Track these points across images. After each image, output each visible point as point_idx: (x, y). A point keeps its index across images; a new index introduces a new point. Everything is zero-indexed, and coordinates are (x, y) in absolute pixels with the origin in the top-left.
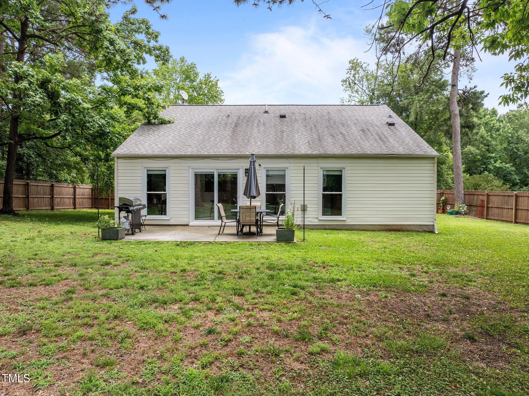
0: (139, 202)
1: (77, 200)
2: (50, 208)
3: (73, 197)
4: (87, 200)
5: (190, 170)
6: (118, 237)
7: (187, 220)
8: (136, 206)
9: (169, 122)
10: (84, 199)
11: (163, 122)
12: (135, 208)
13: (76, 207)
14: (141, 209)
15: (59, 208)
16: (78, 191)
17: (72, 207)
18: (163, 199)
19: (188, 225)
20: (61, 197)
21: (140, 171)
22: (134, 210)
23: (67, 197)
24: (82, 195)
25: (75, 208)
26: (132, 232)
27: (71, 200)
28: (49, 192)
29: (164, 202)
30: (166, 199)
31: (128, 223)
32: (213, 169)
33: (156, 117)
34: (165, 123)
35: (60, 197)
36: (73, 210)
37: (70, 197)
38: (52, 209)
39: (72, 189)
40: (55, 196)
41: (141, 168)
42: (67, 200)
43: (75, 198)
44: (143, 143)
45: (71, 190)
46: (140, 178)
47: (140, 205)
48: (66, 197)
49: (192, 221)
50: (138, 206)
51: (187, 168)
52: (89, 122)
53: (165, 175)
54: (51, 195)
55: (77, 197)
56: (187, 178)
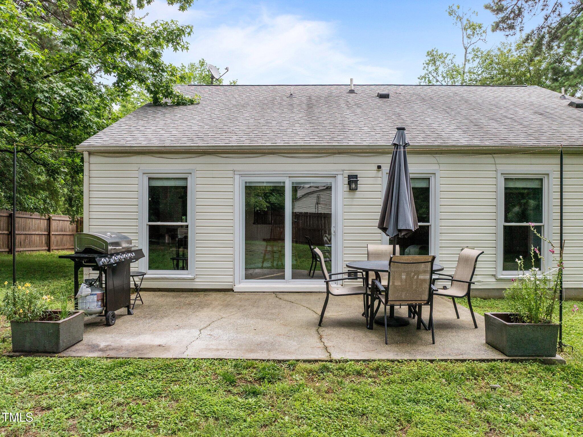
0: (125, 245)
1: (53, 238)
2: (7, 250)
3: (46, 233)
4: (68, 237)
5: (237, 177)
6: (57, 344)
7: (230, 279)
8: (118, 254)
9: (192, 102)
10: (65, 237)
11: (181, 103)
12: (114, 259)
13: (52, 248)
14: (130, 260)
15: (22, 249)
16: (54, 224)
17: (44, 248)
18: (179, 237)
19: (232, 290)
20: (27, 233)
21: (135, 181)
22: (110, 265)
23: (37, 233)
24: (62, 231)
25: (49, 250)
26: (107, 319)
27: (44, 238)
28: (5, 225)
29: (184, 243)
30: (186, 237)
31: (95, 298)
32: (283, 175)
33: (169, 94)
34: (184, 104)
35: (24, 233)
36: (44, 253)
37: (40, 233)
38: (11, 251)
39: (46, 221)
40: (16, 232)
41: (135, 174)
42: (37, 238)
43: (49, 235)
44: (143, 129)
45: (43, 224)
46: (134, 195)
47: (128, 251)
48: (34, 233)
49: (240, 283)
50: (123, 253)
51: (231, 174)
52: (42, 92)
53: (185, 188)
54: (8, 230)
55: (52, 233)
56: (230, 195)
